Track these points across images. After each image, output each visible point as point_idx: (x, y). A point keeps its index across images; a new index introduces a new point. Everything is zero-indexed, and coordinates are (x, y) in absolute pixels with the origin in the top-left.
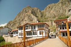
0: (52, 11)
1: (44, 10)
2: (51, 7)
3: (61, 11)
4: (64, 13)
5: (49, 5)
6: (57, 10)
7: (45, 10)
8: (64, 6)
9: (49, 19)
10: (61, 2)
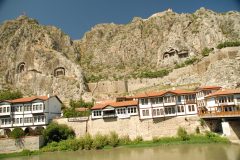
0: (113, 48)
1: (81, 38)
2: (107, 35)
3: (141, 52)
4: (148, 59)
5: (100, 27)
6: (129, 46)
7: (84, 40)
8: (149, 40)
9: (105, 71)
10: (138, 24)
